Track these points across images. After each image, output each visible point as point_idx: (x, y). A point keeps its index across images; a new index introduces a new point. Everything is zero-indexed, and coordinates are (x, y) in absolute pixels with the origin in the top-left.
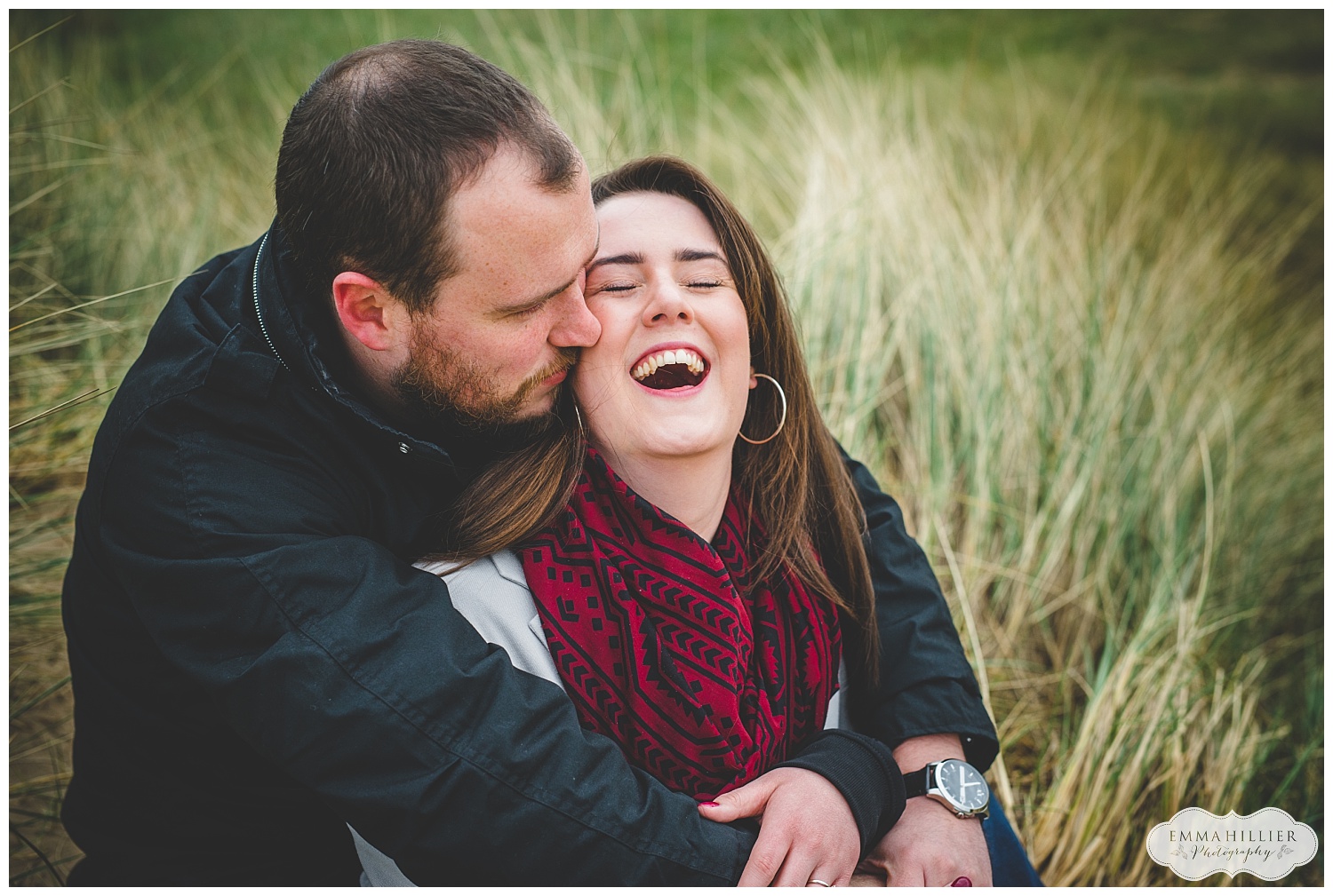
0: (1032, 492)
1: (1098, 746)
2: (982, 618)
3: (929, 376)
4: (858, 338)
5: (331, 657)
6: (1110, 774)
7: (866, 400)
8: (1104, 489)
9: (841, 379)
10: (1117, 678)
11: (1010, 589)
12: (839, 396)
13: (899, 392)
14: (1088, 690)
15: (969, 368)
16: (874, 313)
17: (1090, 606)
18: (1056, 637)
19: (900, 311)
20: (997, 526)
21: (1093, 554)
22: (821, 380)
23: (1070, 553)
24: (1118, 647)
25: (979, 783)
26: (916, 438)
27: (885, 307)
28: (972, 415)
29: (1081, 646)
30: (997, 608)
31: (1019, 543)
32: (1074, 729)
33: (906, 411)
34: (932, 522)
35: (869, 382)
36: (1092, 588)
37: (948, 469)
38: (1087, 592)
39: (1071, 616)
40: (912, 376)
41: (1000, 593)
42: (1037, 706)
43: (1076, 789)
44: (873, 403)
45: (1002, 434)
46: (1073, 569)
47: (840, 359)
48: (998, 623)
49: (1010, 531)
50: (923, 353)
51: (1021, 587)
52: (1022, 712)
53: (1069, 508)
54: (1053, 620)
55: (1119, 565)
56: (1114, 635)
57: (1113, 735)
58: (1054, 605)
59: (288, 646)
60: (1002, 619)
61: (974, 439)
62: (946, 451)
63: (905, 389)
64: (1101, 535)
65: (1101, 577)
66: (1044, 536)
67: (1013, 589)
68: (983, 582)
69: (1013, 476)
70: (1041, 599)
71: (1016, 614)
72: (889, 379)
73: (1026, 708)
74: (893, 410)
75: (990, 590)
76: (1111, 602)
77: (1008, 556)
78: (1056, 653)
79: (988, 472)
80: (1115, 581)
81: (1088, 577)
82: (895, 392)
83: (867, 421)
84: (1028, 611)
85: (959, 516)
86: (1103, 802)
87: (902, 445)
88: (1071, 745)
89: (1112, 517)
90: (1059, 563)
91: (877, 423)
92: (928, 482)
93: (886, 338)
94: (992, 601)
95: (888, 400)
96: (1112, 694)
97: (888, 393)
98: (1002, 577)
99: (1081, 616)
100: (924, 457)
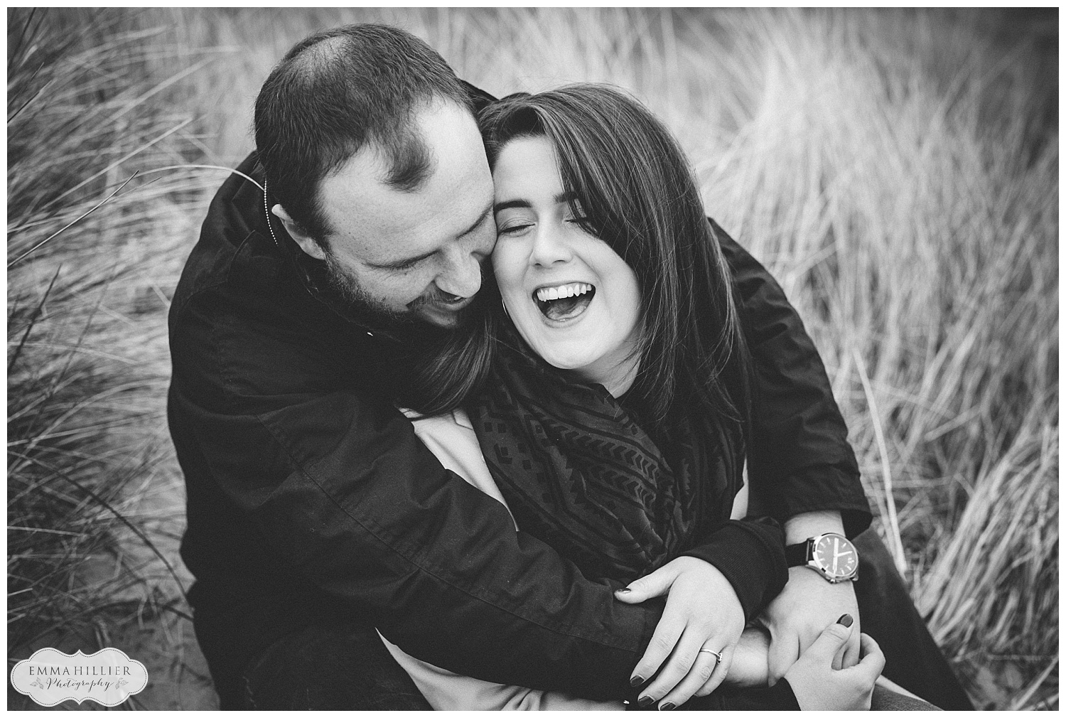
0: (932, 339)
1: (975, 532)
2: (888, 435)
3: (854, 244)
4: (800, 212)
5: (324, 492)
6: (983, 553)
7: (804, 261)
8: (990, 339)
9: (785, 245)
10: (992, 483)
11: (911, 414)
12: (784, 256)
13: (830, 256)
14: (969, 490)
15: (887, 240)
16: (814, 193)
17: (974, 430)
18: (946, 453)
19: (834, 192)
20: (903, 364)
21: (979, 391)
22: (770, 244)
23: (960, 388)
24: (994, 460)
25: (851, 552)
26: (842, 295)
27: (822, 189)
28: (888, 276)
29: (966, 460)
30: (900, 427)
31: (920, 378)
32: (956, 520)
33: (836, 272)
34: (853, 358)
35: (807, 247)
36: (976, 417)
37: (866, 318)
38: (971, 419)
39: (958, 438)
40: (841, 244)
41: (903, 416)
42: (926, 502)
43: (955, 564)
44: (810, 263)
45: (910, 292)
46: (962, 401)
47: (785, 227)
48: (900, 438)
49: (914, 367)
50: (851, 228)
51: (920, 411)
52: (915, 507)
53: (961, 353)
54: (944, 440)
55: (998, 399)
56: (991, 451)
57: (986, 523)
58: (946, 428)
59: (293, 484)
60: (904, 436)
61: (888, 297)
62: (865, 305)
63: (835, 254)
64: (986, 377)
65: (984, 408)
66: (941, 373)
67: (914, 414)
68: (889, 407)
69: (918, 326)
70: (936, 422)
71: (915, 434)
72: (823, 245)
73: (919, 503)
74: (825, 272)
75: (895, 413)
76: (990, 427)
77: (910, 387)
78: (944, 464)
79: (898, 322)
80: (995, 413)
81: (974, 407)
82: (827, 256)
83: (804, 278)
84: (924, 432)
85: (874, 354)
86: (976, 574)
87: (831, 297)
88: (952, 530)
89: (995, 361)
90: (951, 396)
91: (812, 279)
92: (849, 328)
93: (822, 213)
94: (897, 423)
95: (821, 263)
96: (987, 493)
97: (822, 255)
98: (905, 402)
99: (966, 439)
100: (848, 308)
